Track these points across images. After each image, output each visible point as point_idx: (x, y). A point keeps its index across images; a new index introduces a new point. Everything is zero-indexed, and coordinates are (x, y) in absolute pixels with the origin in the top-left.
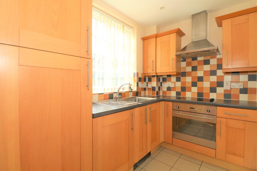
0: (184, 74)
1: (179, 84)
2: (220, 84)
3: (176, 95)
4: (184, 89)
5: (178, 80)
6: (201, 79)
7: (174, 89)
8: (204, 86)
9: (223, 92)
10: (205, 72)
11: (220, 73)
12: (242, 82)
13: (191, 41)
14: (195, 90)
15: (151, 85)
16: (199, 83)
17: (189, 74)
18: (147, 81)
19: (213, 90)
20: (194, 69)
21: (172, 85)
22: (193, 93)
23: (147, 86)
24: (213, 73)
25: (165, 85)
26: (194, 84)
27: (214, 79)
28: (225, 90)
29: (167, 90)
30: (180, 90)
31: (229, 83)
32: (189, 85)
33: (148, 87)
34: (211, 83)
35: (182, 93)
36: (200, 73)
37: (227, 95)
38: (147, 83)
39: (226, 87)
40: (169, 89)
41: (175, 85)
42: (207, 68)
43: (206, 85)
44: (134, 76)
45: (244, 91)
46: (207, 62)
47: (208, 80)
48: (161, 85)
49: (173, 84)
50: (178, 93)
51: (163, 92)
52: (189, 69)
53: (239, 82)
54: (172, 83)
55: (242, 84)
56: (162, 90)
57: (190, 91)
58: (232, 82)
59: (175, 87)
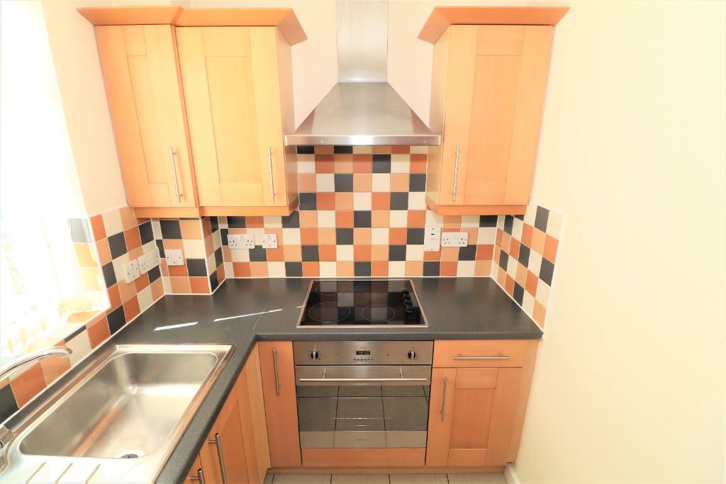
0: (308, 201)
1: (293, 238)
2: (416, 236)
3: (287, 274)
4: (311, 253)
5: (290, 221)
6: (363, 219)
7: (278, 254)
8: (373, 243)
9: (421, 258)
10: (376, 197)
11: (417, 200)
12: (465, 230)
13: (337, 82)
14: (346, 253)
15: (179, 252)
17: (328, 201)
18: (158, 236)
19: (397, 253)
20: (344, 184)
21: (268, 243)
22: (341, 265)
23: (162, 255)
24: (399, 201)
25: (242, 243)
26: (344, 237)
27: (399, 219)
28: (427, 254)
29: (252, 259)
30: (298, 258)
31: (438, 232)
32: (326, 238)
33: (170, 262)
34: (393, 232)
35: (306, 266)
36: (361, 201)
37: (431, 267)
38: (159, 243)
40: (258, 254)
41: (279, 238)
42: (382, 183)
43: (378, 237)
45: (468, 253)
46: (381, 164)
47: (385, 224)
48: (225, 242)
49: (274, 236)
50: (292, 268)
51: (235, 265)
52: (325, 183)
53: (458, 230)
54: (268, 231)
55: (465, 235)
56: (229, 260)
57: (332, 258)
58: (444, 230)
59: (280, 247)
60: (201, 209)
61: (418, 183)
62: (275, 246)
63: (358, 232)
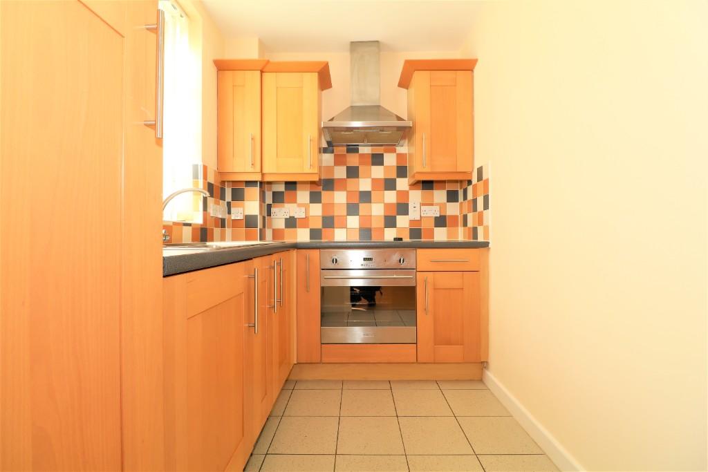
0: (329, 184)
2: (403, 208)
3: (311, 239)
4: (329, 222)
5: (315, 198)
6: (366, 197)
7: (304, 222)
8: (373, 214)
9: (407, 225)
10: (375, 182)
11: (402, 184)
12: (437, 204)
13: (349, 105)
14: (353, 222)
15: (241, 210)
16: (363, 207)
17: (341, 185)
18: (228, 197)
19: (390, 222)
20: (353, 172)
21: (298, 213)
22: (350, 231)
23: (229, 212)
24: (390, 184)
25: (281, 214)
26: (352, 209)
27: (391, 197)
28: (411, 222)
29: (287, 226)
30: (319, 225)
31: (418, 206)
32: (340, 211)
33: (233, 217)
34: (387, 206)
35: (325, 232)
36: (364, 185)
37: (415, 232)
38: (229, 204)
39: (414, 214)
40: (291, 223)
41: (307, 211)
42: (378, 172)
43: (377, 210)
44: (196, 177)
45: (441, 221)
46: (377, 160)
47: (381, 200)
48: (269, 214)
49: (303, 209)
50: (315, 234)
51: (274, 231)
52: (340, 172)
53: (432, 205)
54: (300, 205)
55: (437, 208)
56: (270, 227)
57: (344, 226)
58: (422, 204)
59: (306, 218)
60: (263, 175)
61: (402, 171)
62: (303, 216)
63: (362, 207)
